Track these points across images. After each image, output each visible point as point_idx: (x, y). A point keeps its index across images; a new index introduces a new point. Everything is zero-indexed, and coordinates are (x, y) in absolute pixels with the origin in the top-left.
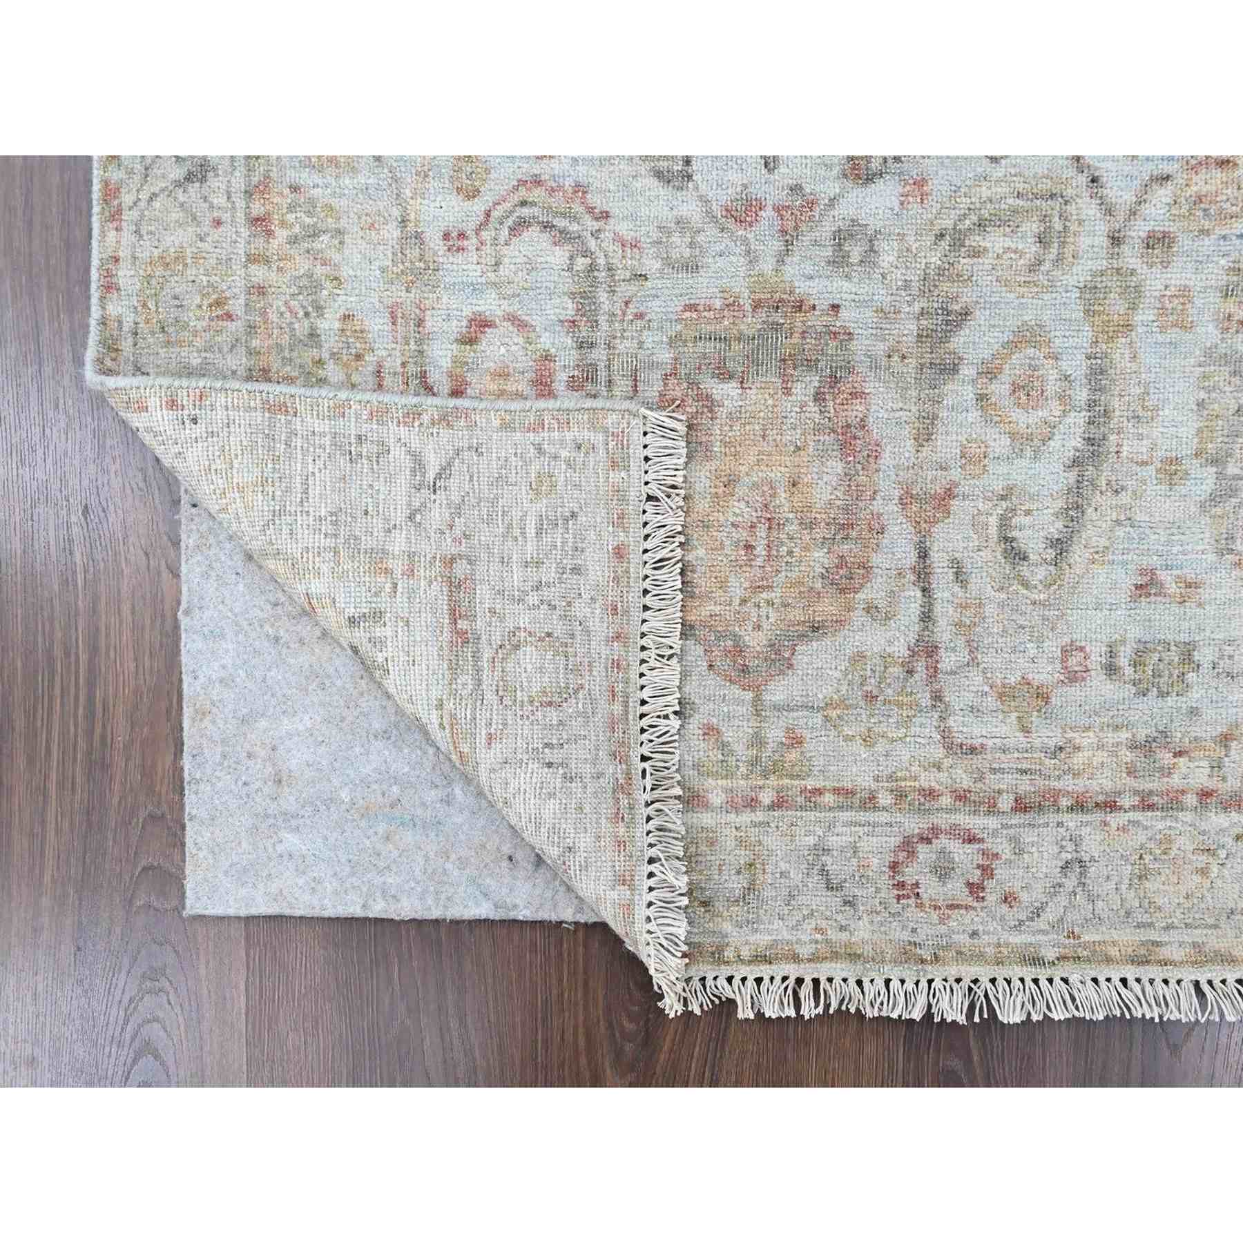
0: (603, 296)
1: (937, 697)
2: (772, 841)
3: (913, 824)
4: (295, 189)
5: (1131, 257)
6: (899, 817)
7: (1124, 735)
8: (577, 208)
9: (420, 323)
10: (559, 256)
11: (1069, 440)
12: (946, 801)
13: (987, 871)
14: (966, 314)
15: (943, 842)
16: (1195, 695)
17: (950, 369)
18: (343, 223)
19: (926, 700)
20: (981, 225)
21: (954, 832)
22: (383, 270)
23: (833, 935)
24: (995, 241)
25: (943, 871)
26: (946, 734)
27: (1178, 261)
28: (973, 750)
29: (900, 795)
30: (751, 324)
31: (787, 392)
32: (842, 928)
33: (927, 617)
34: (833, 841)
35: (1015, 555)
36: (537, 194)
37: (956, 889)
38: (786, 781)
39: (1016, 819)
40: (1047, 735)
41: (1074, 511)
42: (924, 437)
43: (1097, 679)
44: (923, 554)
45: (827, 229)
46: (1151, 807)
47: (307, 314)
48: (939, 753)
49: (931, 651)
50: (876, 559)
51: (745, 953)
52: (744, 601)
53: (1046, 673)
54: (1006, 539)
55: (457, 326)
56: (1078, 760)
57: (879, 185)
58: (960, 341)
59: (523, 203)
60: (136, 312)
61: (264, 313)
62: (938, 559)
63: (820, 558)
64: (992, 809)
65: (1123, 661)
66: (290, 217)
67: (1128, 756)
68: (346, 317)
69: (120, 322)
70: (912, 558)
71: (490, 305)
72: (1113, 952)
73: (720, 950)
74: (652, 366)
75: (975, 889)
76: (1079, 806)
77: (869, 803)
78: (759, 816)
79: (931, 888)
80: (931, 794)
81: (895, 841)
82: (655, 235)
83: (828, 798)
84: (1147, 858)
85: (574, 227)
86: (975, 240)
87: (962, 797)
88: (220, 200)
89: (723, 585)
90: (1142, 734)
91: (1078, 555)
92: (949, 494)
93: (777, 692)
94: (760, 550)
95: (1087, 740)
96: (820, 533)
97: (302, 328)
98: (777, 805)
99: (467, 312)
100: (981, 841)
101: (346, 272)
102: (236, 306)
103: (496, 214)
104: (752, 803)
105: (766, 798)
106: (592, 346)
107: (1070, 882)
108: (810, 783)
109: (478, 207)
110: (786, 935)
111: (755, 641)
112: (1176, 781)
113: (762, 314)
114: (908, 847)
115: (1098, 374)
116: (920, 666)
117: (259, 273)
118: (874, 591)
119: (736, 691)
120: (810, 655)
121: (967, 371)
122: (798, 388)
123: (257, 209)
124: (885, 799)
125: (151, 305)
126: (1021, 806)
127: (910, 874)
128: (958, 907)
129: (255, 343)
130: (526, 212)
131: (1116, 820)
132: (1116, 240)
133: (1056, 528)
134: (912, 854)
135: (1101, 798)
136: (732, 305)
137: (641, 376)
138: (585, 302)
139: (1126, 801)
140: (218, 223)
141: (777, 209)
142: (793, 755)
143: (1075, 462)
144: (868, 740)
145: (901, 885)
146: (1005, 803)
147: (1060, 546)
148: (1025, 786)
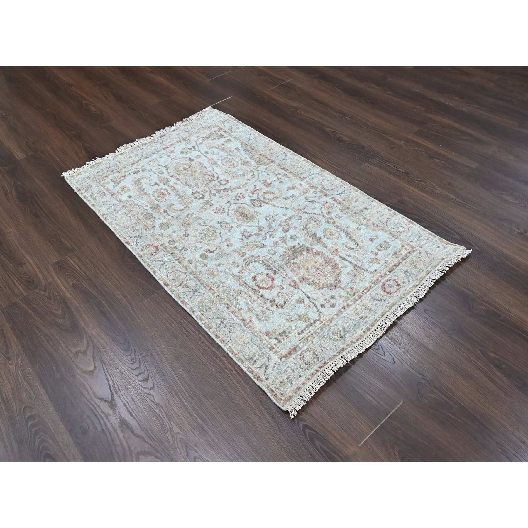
0: (267, 263)
1: (363, 269)
2: (365, 302)
3: (380, 284)
4: (212, 283)
5: (327, 216)
6: (377, 285)
7: (391, 255)
8: (254, 258)
9: (245, 283)
10: (257, 263)
11: (343, 234)
12: (380, 279)
13: (396, 282)
14: (315, 233)
15: (386, 284)
16: (392, 245)
17: (320, 239)
18: (223, 281)
19: (363, 271)
20: (306, 225)
21: (386, 281)
22: (234, 282)
23: (388, 305)
24: (310, 225)
25: (391, 286)
26: (371, 272)
27: (333, 213)
28: (375, 271)
29: (374, 283)
30: (290, 252)
31: (303, 255)
32: (389, 303)
33: (351, 263)
34: (373, 295)
35: (353, 249)
36: (247, 260)
37: (395, 288)
38: (357, 294)
39: (391, 273)
40: (382, 262)
41: (353, 240)
42: (326, 247)
43: (379, 252)
44: (341, 257)
45: (288, 238)
46: (405, 259)
47: (228, 294)
48: (372, 274)
49: (356, 265)
50: (336, 262)
51: (380, 317)
52: (325, 279)
53: (373, 256)
54: (349, 248)
55: (251, 280)
56: (389, 261)
57: (290, 231)
58: (318, 236)
59: (246, 262)
60: (200, 312)
61: (221, 298)
62: (344, 256)
63: (329, 268)
64: (387, 275)
65: (380, 248)
66: (214, 286)
67: (394, 256)
68: (234, 290)
69: (199, 315)
70: (341, 259)
71: (253, 275)
72: (424, 276)
73: (376, 320)
74: (283, 265)
75: (398, 285)
76: (397, 266)
77: (371, 287)
78: (359, 301)
79: (392, 290)
80: (377, 280)
81: (381, 288)
82: (268, 253)
83: (365, 291)
84: (413, 264)
85: (256, 260)
86: (307, 227)
87: (381, 277)
88: (202, 291)
89: (320, 279)
90: (393, 253)
91: (359, 243)
92: (336, 249)
93: (343, 285)
94: (320, 272)
95: (387, 259)
96: (326, 265)
97: (229, 296)
98: (360, 297)
99: (251, 277)
100: (391, 279)
101: (229, 286)
102: (216, 300)
103: (243, 266)
104: (356, 300)
105: (357, 298)
106: (272, 268)
107: (408, 274)
108: (361, 291)
109: (240, 267)
110: (382, 310)
111: (332, 282)
112: (403, 254)
113: (291, 251)
114: (382, 287)
115: (338, 227)
116: (357, 268)
117: (216, 294)
118: (341, 265)
119: (337, 289)
120: (342, 278)
121: (323, 237)
122: (304, 254)
123: (208, 288)
124: (373, 285)
125: (202, 309)
126: (390, 272)
127: (388, 290)
128: (399, 289)
129: (223, 302)
130: (247, 263)
131: (403, 263)
132: (323, 216)
133: (353, 243)
134: (385, 288)
135: (398, 263)
136: (285, 252)
137: (282, 267)
138: (266, 265)
139: (401, 261)
140: (204, 294)
141: (280, 241)
142: (354, 290)
143: (347, 236)
144: (361, 280)
145: (388, 293)
146: (388, 273)
147: (356, 244)
148: (387, 269)
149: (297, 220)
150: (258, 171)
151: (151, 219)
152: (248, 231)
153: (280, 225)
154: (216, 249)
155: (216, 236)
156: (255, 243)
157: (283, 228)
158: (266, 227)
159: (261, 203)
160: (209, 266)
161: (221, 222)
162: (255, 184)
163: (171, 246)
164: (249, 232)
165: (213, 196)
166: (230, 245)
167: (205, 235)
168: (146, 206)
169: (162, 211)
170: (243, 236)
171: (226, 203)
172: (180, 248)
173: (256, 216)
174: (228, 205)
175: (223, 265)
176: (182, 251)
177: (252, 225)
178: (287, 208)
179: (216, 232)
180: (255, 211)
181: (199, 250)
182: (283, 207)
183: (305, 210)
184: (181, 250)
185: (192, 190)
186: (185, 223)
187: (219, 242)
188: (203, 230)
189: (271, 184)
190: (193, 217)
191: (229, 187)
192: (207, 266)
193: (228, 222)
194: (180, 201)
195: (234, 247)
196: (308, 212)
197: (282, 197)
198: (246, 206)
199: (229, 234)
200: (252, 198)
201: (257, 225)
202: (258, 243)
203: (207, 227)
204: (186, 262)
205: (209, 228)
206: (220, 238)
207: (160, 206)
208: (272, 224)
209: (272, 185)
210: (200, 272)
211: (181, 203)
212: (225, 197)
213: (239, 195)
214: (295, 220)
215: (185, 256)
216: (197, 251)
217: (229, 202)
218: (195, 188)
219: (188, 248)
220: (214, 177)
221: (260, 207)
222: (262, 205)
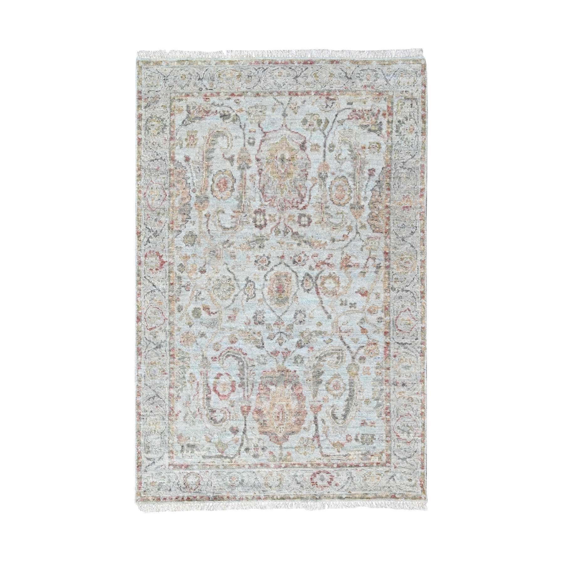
0: (245, 369)
1: (319, 446)
2: (285, 474)
3: (315, 471)
4: (180, 350)
5: (357, 361)
6: (312, 469)
7: (360, 452)
8: (240, 352)
9: (207, 375)
10: (236, 362)
11: (346, 396)
12: (322, 466)
13: (332, 479)
14: (323, 372)
15: (321, 474)
16: (374, 445)
17: (320, 382)
18: (190, 356)
19: (317, 446)
20: (325, 356)
21: (324, 472)
22: (198, 365)
23: (298, 493)
24: (328, 359)
25: (322, 480)
26: (321, 452)
27: (366, 362)
28: (328, 456)
29: (312, 465)
30: (278, 374)
31: (286, 387)
33: (317, 430)
34: (298, 474)
35: (334, 417)
36: (231, 350)
37: (325, 483)
38: (287, 462)
39: (338, 469)
40: (343, 453)
41: (347, 410)
42: (315, 395)
43: (354, 442)
44: (316, 418)
45: (293, 356)
46: (366, 466)
47: (182, 373)
48: (320, 456)
49: (318, 437)
50: (306, 419)
51: (279, 497)
52: (277, 427)
53: (343, 441)
54: (333, 415)
55: (215, 375)
56: (351, 457)
57: (303, 349)
58: (322, 377)
59: (229, 352)
60: (145, 372)
61: (173, 373)
62: (319, 419)
63: (294, 419)
64: (332, 467)
65: (359, 438)
66: (179, 355)
67: (361, 456)
68: (191, 374)
69: (141, 375)
70: (313, 419)
71: (221, 371)
72: (357, 496)
73: (273, 497)
74: (256, 382)
75: (329, 483)
76: (351, 466)
77: (306, 466)
78: (282, 469)
79: (320, 483)
80: (319, 464)
81: (311, 474)
82: (257, 358)
83: (297, 466)
84: (366, 476)
85: (239, 356)
86: (324, 358)
87: (325, 465)
88: (164, 352)
89: (273, 424)
90: (364, 452)
91: (348, 417)
92: (321, 406)
93: (285, 445)
94: (281, 418)
95: (352, 453)
96: (293, 414)
97: (181, 376)
98: (286, 467)
99: (217, 373)
100: (330, 473)
101: (190, 365)
102: (167, 371)
103: (223, 354)
104: (280, 467)
105: (283, 466)
106: (243, 379)
107: (350, 481)
108: (292, 463)
109: (219, 353)
110: (288, 493)
111: (280, 435)
112: (371, 461)
113: (280, 373)
114: (314, 475)
115: (351, 383)
116: (316, 439)
117: (172, 366)
118: (305, 425)
119: (276, 445)
120: (291, 438)
121: (324, 383)
122: (287, 387)
123: (171, 353)
124: (309, 465)
125: (148, 371)
126: (338, 466)
127: (315, 480)
128: (326, 487)
129: (171, 379)
130: (229, 353)
131: (359, 469)
132: (353, 358)
133: (344, 413)
134: (315, 476)
135: (356, 465)
136: (273, 371)
137: (254, 384)
138: (242, 370)
139: (362, 465)
140: (163, 356)
141: (283, 353)
142: (289, 457)
143: (347, 400)
144: (305, 454)
145: (313, 482)
146: (335, 466)
147: (345, 416)
148: (339, 462)
149: (324, 341)
150: (357, 233)
151: (185, 216)
152: (265, 315)
153: (302, 334)
154: (216, 313)
155: (229, 295)
156: (256, 336)
157: (300, 340)
158: (286, 325)
159: (312, 288)
160: (194, 328)
161: (250, 281)
162: (333, 252)
163: (178, 272)
164: (264, 317)
165: (274, 234)
166: (232, 318)
167: (220, 285)
168: (194, 191)
169: (205, 212)
170: (254, 317)
171: (278, 257)
172: (183, 283)
173: (290, 302)
174: (278, 261)
175: (206, 337)
176: (183, 289)
177: (276, 311)
178: (330, 317)
179: (233, 289)
180: (295, 294)
181: (199, 301)
182: (327, 313)
183: (345, 336)
184: (183, 287)
185: (261, 205)
186: (214, 252)
187: (227, 305)
188: (224, 277)
189: (350, 266)
190: (228, 249)
191: (302, 234)
192: (190, 326)
193: (256, 286)
194: (234, 212)
195: (233, 325)
196: (345, 340)
197: (340, 297)
198: (294, 279)
199: (244, 302)
200: (310, 272)
201: (280, 314)
202: (260, 338)
203: (231, 276)
204: (175, 306)
205: (233, 280)
206: (231, 302)
207: (208, 202)
208: (295, 325)
209: (350, 269)
210: (179, 329)
211: (233, 217)
212: (285, 246)
213: (302, 255)
214: (322, 340)
215: (180, 298)
216: (196, 301)
217: (283, 257)
218: (267, 203)
219: (191, 290)
220: (302, 200)
221: (306, 293)
222: (310, 292)
